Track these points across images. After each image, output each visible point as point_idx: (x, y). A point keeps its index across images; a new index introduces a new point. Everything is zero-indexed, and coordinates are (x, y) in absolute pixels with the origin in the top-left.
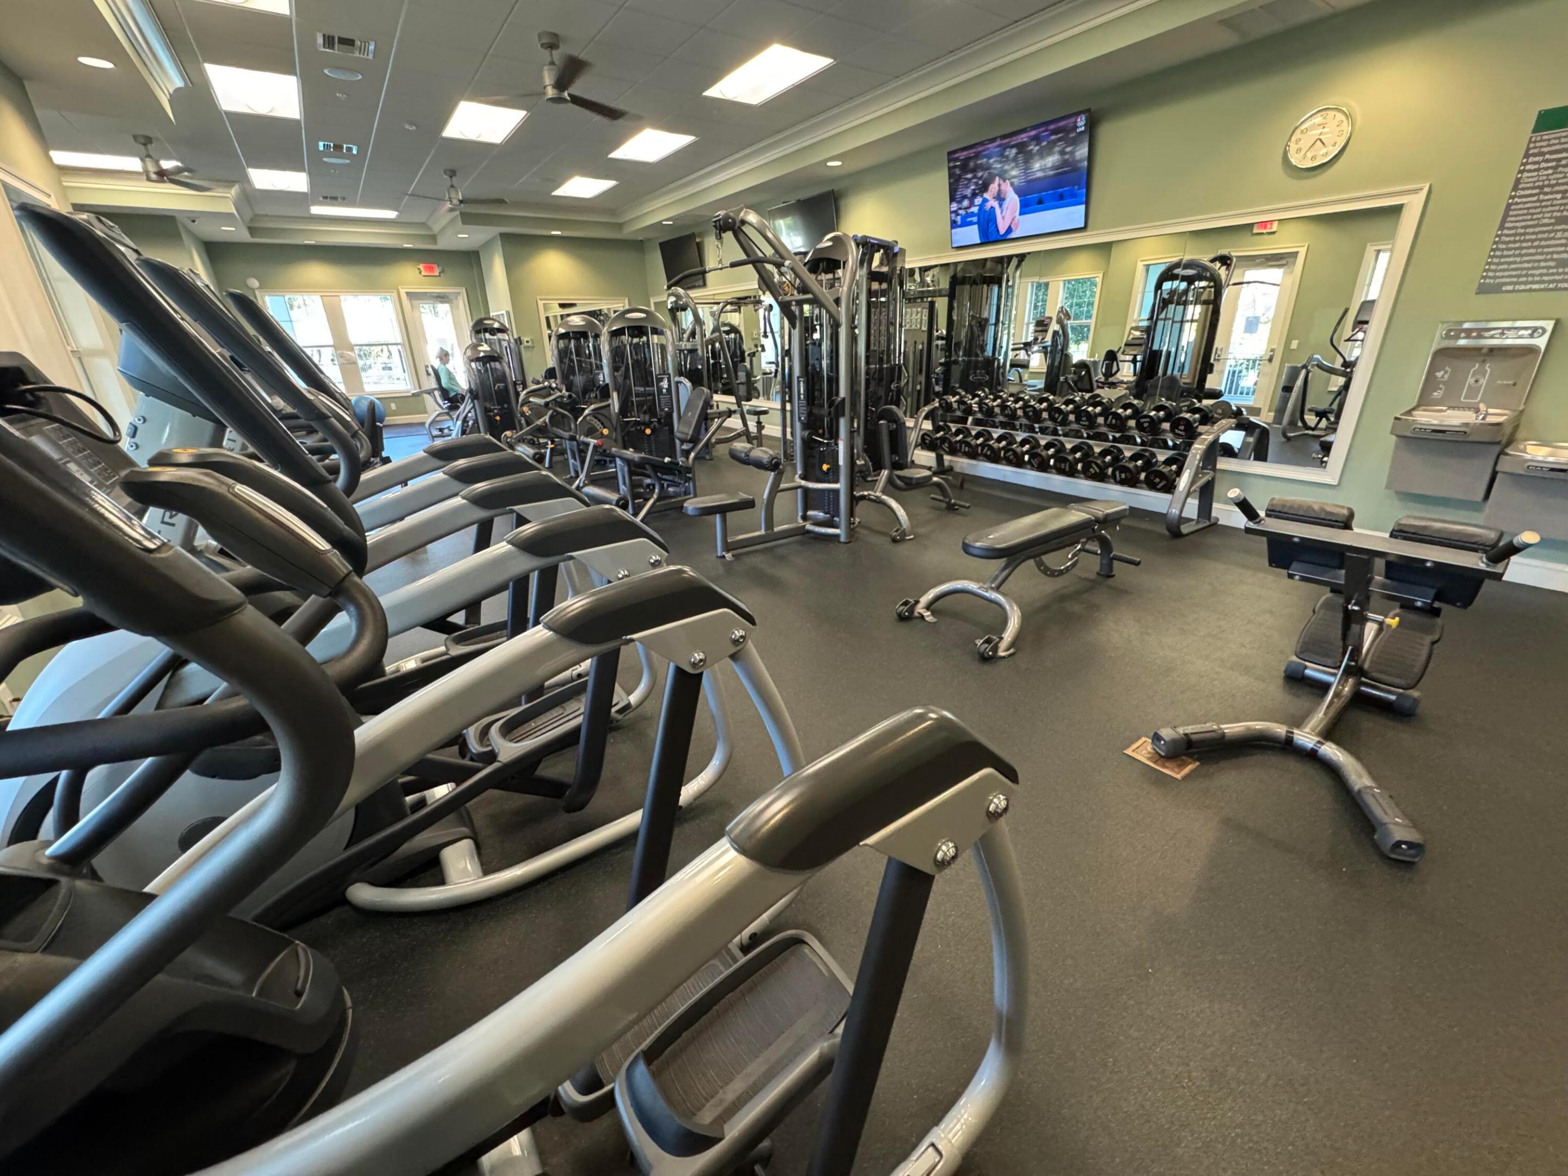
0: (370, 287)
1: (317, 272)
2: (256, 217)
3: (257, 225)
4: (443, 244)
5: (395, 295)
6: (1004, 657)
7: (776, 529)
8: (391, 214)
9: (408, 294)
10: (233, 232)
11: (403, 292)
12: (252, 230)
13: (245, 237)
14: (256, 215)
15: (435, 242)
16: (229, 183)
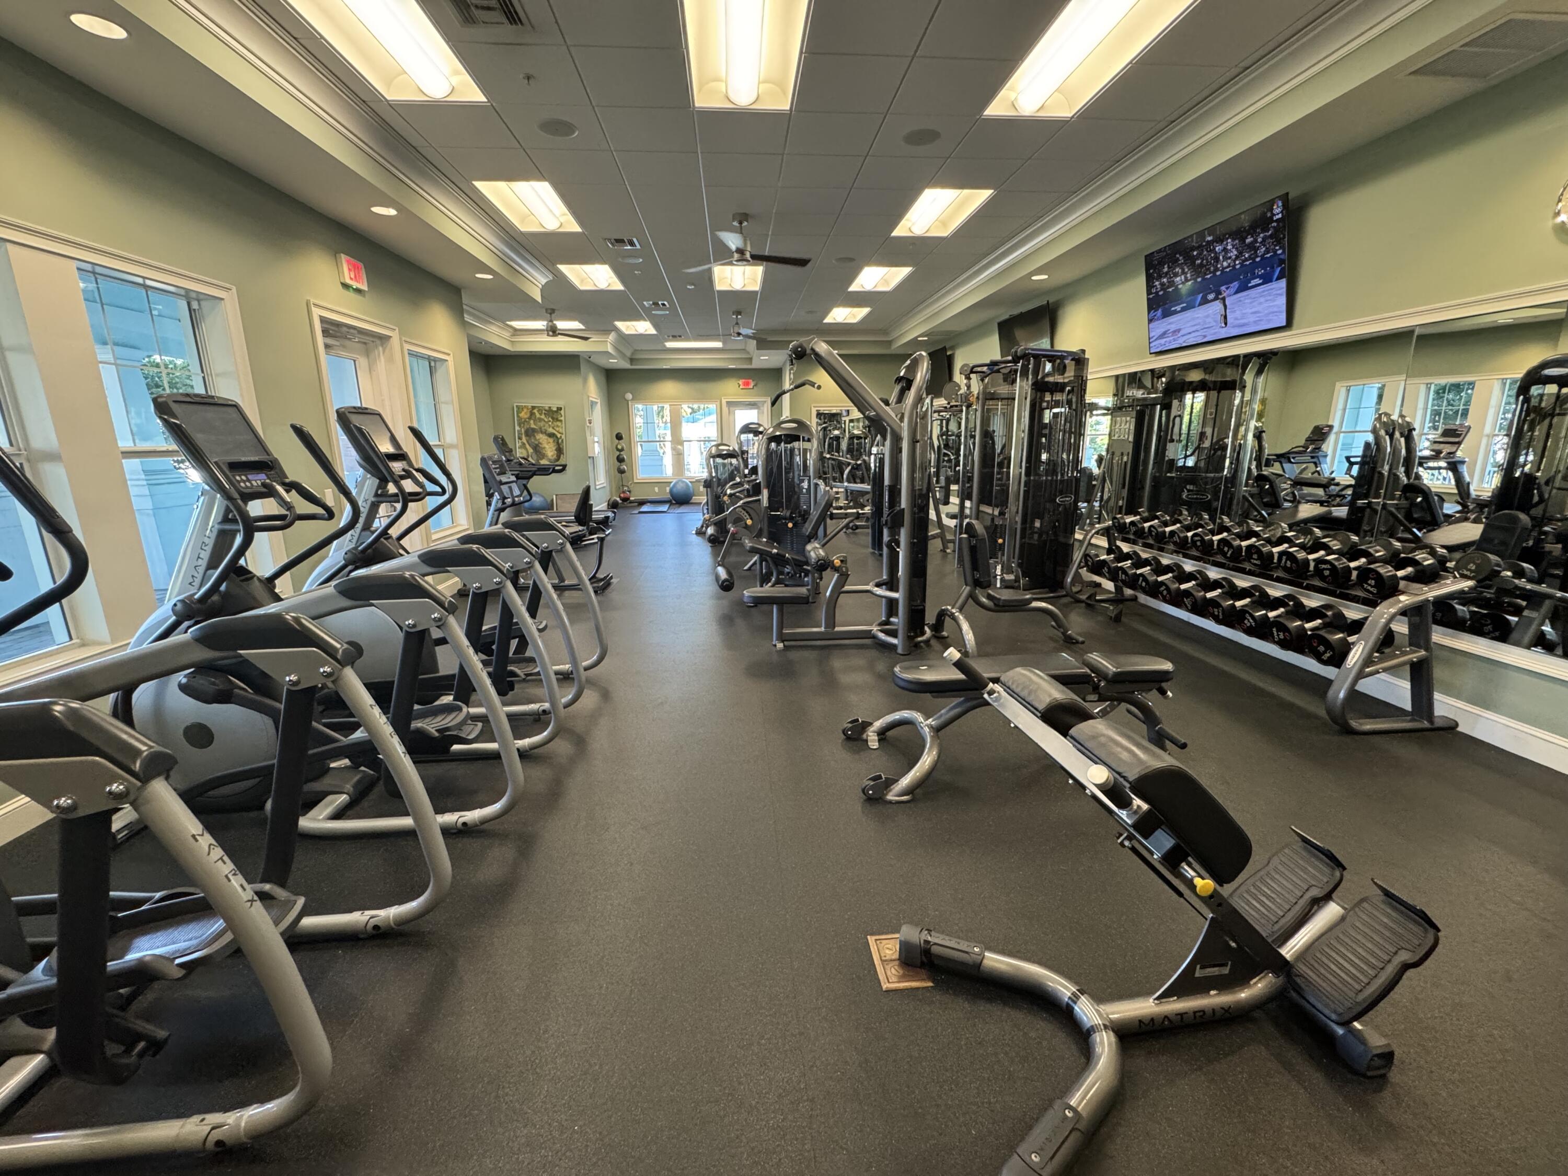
0: (703, 398)
1: (669, 387)
2: (635, 351)
3: (634, 357)
4: (755, 365)
5: (718, 403)
6: (890, 802)
7: (837, 629)
8: (718, 344)
9: (728, 402)
10: (615, 362)
11: (724, 401)
12: (632, 360)
13: (626, 365)
14: (636, 350)
15: (751, 363)
16: (607, 332)
